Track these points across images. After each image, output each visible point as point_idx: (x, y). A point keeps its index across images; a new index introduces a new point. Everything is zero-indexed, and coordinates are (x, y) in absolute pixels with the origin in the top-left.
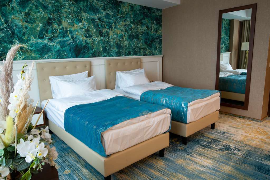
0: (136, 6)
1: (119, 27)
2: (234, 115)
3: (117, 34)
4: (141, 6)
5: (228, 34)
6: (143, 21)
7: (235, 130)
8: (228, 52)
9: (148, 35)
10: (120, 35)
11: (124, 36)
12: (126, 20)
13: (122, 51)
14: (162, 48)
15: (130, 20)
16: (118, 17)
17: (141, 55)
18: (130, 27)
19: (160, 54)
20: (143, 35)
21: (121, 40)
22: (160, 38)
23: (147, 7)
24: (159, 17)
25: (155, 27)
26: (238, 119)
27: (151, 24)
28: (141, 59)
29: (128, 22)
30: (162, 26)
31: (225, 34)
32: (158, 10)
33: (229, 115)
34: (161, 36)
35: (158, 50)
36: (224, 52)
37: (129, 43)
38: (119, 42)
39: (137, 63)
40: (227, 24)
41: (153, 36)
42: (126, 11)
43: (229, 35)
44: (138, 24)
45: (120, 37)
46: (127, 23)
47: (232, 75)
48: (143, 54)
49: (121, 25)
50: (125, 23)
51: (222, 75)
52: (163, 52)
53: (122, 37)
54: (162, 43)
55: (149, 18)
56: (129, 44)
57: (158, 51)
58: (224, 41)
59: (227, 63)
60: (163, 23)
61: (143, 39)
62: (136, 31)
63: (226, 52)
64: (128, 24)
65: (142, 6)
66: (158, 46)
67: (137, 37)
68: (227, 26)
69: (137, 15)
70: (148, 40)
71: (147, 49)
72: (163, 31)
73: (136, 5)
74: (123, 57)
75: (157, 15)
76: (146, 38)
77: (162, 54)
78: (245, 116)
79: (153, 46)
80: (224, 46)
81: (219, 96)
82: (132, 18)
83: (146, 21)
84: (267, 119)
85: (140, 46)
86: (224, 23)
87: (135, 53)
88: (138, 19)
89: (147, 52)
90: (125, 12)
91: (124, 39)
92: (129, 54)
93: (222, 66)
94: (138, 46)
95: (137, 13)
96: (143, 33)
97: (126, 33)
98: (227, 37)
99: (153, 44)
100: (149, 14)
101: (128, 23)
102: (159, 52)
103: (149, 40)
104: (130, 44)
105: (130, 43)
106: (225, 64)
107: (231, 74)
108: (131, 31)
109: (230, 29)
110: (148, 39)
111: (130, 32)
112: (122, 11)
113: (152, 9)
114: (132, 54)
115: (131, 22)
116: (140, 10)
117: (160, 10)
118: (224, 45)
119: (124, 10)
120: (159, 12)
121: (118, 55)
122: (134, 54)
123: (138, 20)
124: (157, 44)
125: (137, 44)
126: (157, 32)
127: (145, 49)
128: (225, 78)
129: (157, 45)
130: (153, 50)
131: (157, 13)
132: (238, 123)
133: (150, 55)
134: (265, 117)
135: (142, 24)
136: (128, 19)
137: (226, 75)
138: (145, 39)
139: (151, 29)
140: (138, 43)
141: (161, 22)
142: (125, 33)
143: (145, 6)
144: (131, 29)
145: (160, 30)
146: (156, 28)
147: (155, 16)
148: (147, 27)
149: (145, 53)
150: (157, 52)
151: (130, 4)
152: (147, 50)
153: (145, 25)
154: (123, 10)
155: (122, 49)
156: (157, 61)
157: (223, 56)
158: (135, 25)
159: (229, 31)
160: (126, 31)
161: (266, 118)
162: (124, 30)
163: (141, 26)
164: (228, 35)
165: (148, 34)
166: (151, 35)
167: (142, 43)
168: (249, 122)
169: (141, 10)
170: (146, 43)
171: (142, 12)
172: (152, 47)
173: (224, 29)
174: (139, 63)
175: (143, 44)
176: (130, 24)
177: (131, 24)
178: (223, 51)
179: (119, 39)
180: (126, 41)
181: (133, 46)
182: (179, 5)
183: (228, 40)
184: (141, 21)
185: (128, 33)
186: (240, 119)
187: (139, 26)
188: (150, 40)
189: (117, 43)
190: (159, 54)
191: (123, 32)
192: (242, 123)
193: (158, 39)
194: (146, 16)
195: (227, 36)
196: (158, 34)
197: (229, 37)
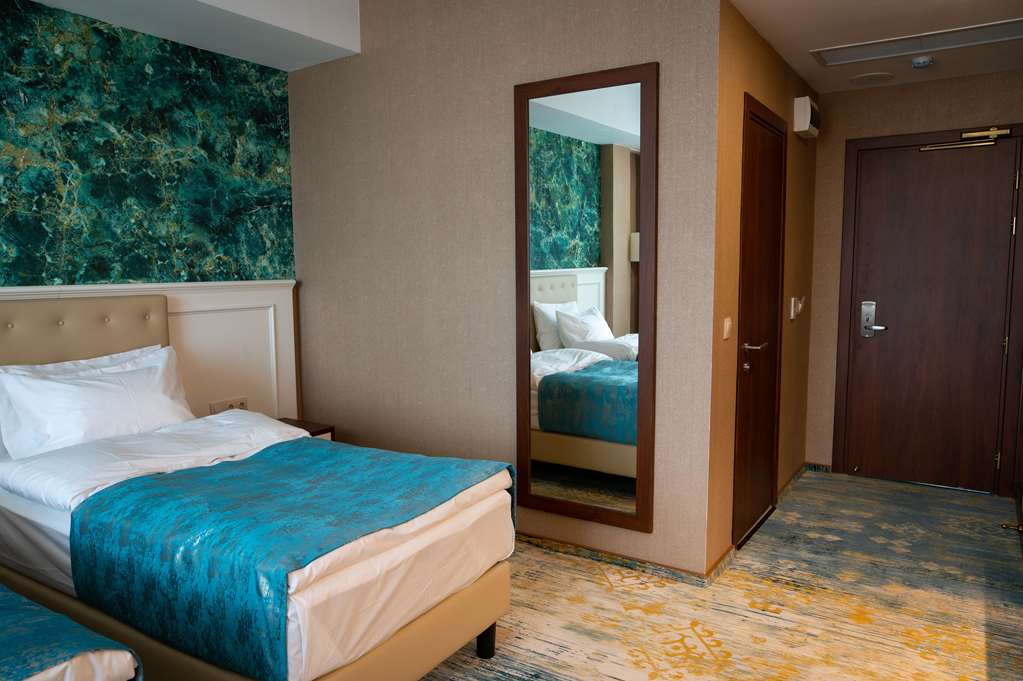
0: (135, 38)
1: (22, 132)
2: (597, 555)
3: (14, 168)
4: (165, 41)
5: (594, 196)
6: (178, 115)
7: (592, 647)
8: (599, 266)
9: (215, 186)
10: (33, 174)
11: (59, 181)
12: (69, 99)
13: (49, 260)
14: (292, 245)
15: (100, 105)
16: (19, 79)
17: (177, 278)
18: (101, 141)
19: (284, 275)
20: (180, 180)
21: (40, 203)
22: (281, 200)
23: (203, 51)
24: (270, 106)
25: (253, 148)
26: (614, 577)
27: (228, 135)
28: (166, 298)
29: (86, 112)
30: (288, 146)
31: (583, 199)
32: (264, 71)
33: (578, 556)
34: (287, 192)
35: (269, 253)
36: (581, 266)
37: (94, 216)
38: (24, 212)
39: (144, 316)
40: (587, 159)
41: (241, 189)
42: (67, 55)
43: (600, 201)
44: (147, 130)
45: (32, 185)
46: (81, 118)
47: (602, 364)
48: (183, 273)
49: (40, 122)
50: (63, 117)
51: (562, 362)
52: (297, 267)
53: (45, 186)
54: (290, 225)
55: (218, 107)
56: (94, 224)
57: (271, 261)
58: (579, 225)
59: (591, 312)
60: (292, 135)
61: (181, 203)
62: (141, 158)
63: (588, 266)
64: (87, 123)
65: (174, 43)
66: (272, 235)
67: (148, 190)
68: (587, 168)
69: (144, 84)
70: (211, 210)
71: (211, 248)
72: (294, 170)
73: (135, 33)
74: (56, 289)
75: (261, 95)
76: (199, 197)
77: (292, 275)
78: (641, 556)
79: (243, 237)
80: (581, 244)
81: (508, 490)
82: (110, 93)
83: (200, 118)
84: (730, 563)
85: (164, 233)
86: (578, 157)
87: (138, 269)
88: (150, 104)
89: (208, 265)
90: (65, 59)
91: (61, 198)
92: (99, 271)
93: (571, 323)
94: (154, 233)
95: (144, 75)
96: (182, 172)
97: (76, 167)
98: (589, 210)
99: (240, 229)
100: (214, 84)
101: (87, 118)
102: (280, 264)
103: (217, 204)
104: (99, 226)
105: (99, 215)
106: (583, 315)
107: (601, 357)
108: (104, 157)
109: (600, 178)
110: (214, 201)
111: (102, 162)
112: (42, 52)
113: (234, 63)
114: (114, 273)
115: (107, 116)
116: (158, 63)
117: (275, 72)
118: (582, 239)
119: (58, 50)
120: (273, 80)
121: (21, 278)
122: (126, 276)
123: (150, 108)
124: (265, 226)
125: (146, 224)
126: (261, 170)
127: (197, 248)
128: (570, 376)
129: (263, 233)
130: (244, 255)
131: (261, 87)
132: (608, 604)
133: (227, 277)
134: (722, 558)
135: (175, 127)
136: (86, 99)
137: (579, 359)
138: (197, 202)
139: (231, 159)
140: (150, 221)
141: (287, 128)
142: (67, 168)
143: (189, 48)
144: (109, 148)
145: (278, 164)
146: (260, 156)
147: (252, 98)
148: (206, 145)
149: (196, 270)
150: (264, 262)
151: (97, 25)
152: (207, 254)
153: (193, 134)
154: (53, 50)
155: (48, 249)
156: (269, 307)
157: (579, 282)
158: (130, 132)
159: (596, 187)
160: (70, 153)
161: (727, 559)
162: (58, 149)
163: (169, 138)
164: (596, 203)
165: (211, 178)
166: (228, 184)
167: (178, 221)
168: (658, 591)
169: (170, 62)
170: (201, 221)
171: (171, 73)
172: (237, 241)
173: (575, 177)
174: (154, 319)
175: (182, 227)
176: (97, 124)
177: (105, 124)
178: (576, 262)
179: (24, 195)
180: (74, 209)
181: (119, 231)
182: (358, 55)
183: (595, 220)
184: (166, 115)
185: (85, 166)
186: (625, 571)
187: (155, 140)
188: (226, 206)
189: (14, 215)
190: (278, 276)
191: (54, 159)
192: (628, 600)
193: (270, 204)
194: (196, 93)
195: (590, 206)
196: (266, 183)
197: (600, 209)
